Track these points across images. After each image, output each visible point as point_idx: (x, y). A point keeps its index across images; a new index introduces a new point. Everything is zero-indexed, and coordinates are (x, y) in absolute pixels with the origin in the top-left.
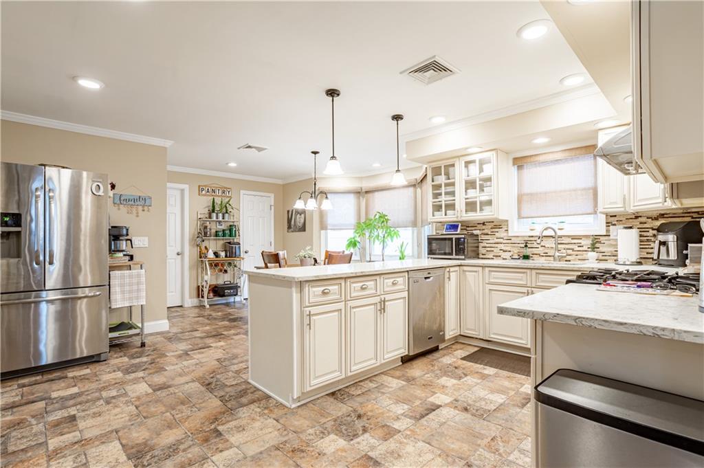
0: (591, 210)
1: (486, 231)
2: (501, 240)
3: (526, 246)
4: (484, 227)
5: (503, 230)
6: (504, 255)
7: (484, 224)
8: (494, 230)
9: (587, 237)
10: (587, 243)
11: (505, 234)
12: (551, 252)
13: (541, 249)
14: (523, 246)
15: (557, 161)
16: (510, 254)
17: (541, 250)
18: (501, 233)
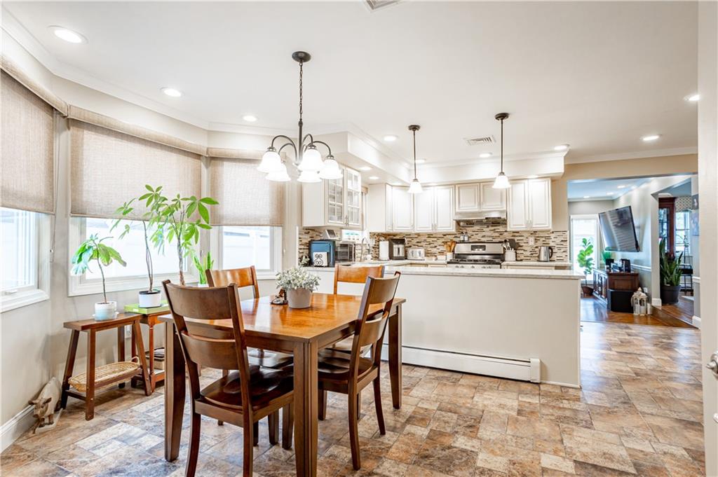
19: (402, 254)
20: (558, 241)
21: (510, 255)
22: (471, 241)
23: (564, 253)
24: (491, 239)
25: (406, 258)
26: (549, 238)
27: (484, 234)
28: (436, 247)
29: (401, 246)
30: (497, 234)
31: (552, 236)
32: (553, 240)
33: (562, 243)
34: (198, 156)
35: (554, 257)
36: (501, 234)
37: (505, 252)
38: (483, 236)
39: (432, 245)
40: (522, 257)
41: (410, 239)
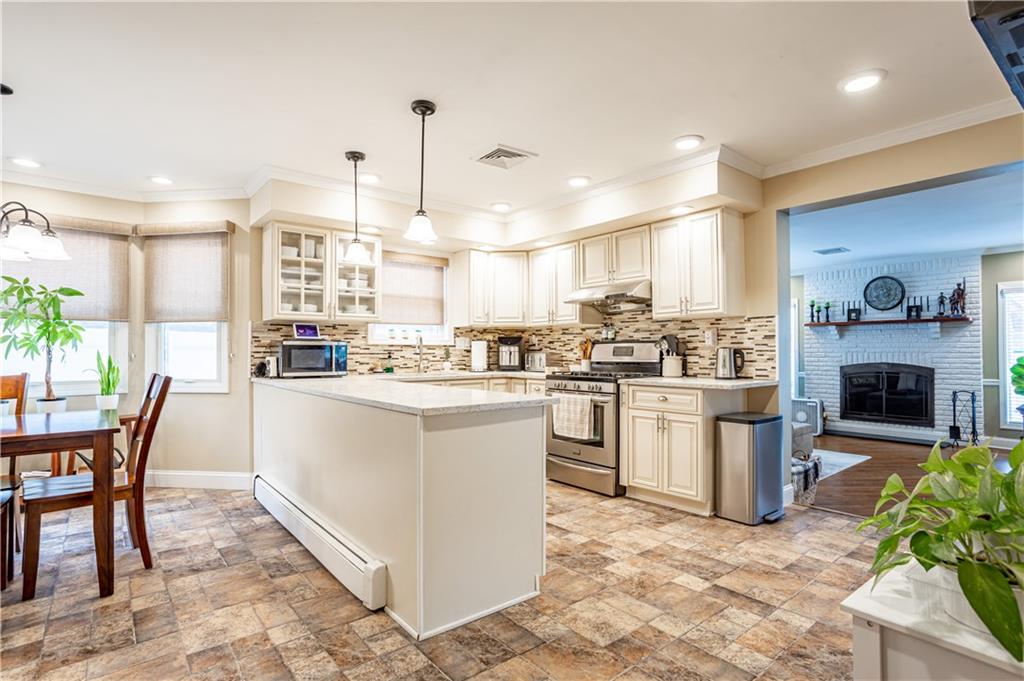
0: (438, 321)
1: (337, 337)
2: (358, 350)
3: (390, 357)
4: (334, 331)
5: (360, 336)
6: (361, 368)
7: (334, 327)
8: (348, 336)
9: (439, 347)
10: (440, 353)
11: (363, 342)
12: (411, 364)
13: (401, 360)
14: (387, 356)
15: (412, 265)
16: (368, 367)
17: (400, 362)
18: (357, 341)
19: (516, 362)
20: (759, 337)
21: (672, 364)
22: (618, 338)
23: (771, 363)
24: (647, 335)
25: (522, 367)
26: (741, 331)
27: (638, 325)
28: (572, 350)
29: (515, 349)
30: (657, 326)
31: (749, 326)
32: (751, 334)
33: (766, 341)
34: (124, 238)
35: (750, 370)
36: (663, 326)
37: (662, 359)
38: (637, 331)
39: (568, 347)
40: (696, 370)
41: (541, 338)
